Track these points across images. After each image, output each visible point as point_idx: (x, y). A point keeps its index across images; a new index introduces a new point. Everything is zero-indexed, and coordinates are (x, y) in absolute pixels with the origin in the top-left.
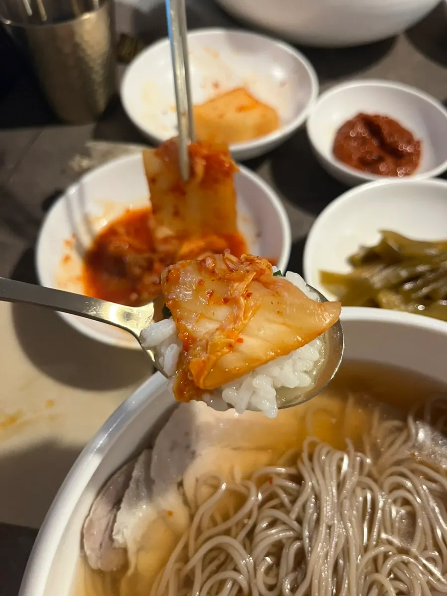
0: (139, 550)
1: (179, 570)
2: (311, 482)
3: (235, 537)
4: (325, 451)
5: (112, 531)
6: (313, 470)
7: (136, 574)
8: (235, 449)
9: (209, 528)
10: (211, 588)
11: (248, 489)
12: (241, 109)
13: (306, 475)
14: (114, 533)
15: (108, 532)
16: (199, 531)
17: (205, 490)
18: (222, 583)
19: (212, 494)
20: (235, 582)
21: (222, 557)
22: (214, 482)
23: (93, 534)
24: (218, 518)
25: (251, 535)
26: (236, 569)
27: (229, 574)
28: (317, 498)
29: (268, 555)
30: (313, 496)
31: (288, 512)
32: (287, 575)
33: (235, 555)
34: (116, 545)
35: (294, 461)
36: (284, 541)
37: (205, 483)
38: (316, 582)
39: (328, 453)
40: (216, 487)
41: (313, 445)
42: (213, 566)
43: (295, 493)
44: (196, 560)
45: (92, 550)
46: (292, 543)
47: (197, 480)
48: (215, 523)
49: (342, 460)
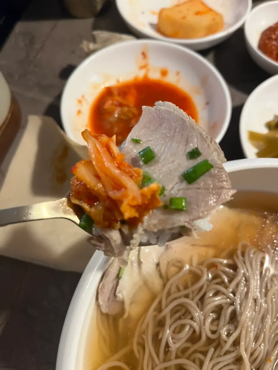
0: (132, 303)
1: (155, 317)
2: (243, 270)
3: (192, 300)
4: (252, 251)
5: (115, 291)
6: (244, 262)
7: (129, 317)
8: (193, 245)
9: (175, 292)
10: (175, 328)
11: (202, 271)
12: (198, 13)
13: (240, 265)
14: (117, 292)
15: (113, 291)
16: (169, 294)
17: (173, 269)
18: (183, 327)
19: (178, 273)
20: (191, 326)
21: (183, 311)
22: (180, 265)
23: (104, 292)
24: (181, 288)
25: (202, 299)
26: (192, 318)
27: (188, 321)
28: (247, 280)
29: (213, 312)
30: (244, 279)
31: (227, 287)
32: (224, 326)
33: (192, 310)
34: (118, 299)
35: (231, 255)
36: (223, 305)
37: (174, 265)
38: (244, 332)
39: (255, 253)
40: (181, 268)
41: (244, 247)
42: (177, 315)
43: (231, 276)
44: (167, 311)
45: (104, 301)
46: (229, 306)
47: (168, 263)
48: (179, 290)
49: (264, 258)
